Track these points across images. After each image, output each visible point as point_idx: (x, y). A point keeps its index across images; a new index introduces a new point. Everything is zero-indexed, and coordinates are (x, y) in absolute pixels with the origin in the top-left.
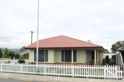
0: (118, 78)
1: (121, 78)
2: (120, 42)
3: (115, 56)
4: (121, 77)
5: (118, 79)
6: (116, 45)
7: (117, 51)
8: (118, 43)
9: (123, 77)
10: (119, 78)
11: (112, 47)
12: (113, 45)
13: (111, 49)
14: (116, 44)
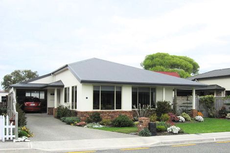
0: (6, 138)
1: (11, 139)
2: (19, 71)
3: (7, 97)
4: (12, 136)
5: (6, 140)
6: (11, 77)
7: (11, 88)
8: (17, 73)
9: (14, 136)
10: (8, 139)
11: (3, 81)
12: (5, 77)
13: (2, 84)
14: (12, 74)
